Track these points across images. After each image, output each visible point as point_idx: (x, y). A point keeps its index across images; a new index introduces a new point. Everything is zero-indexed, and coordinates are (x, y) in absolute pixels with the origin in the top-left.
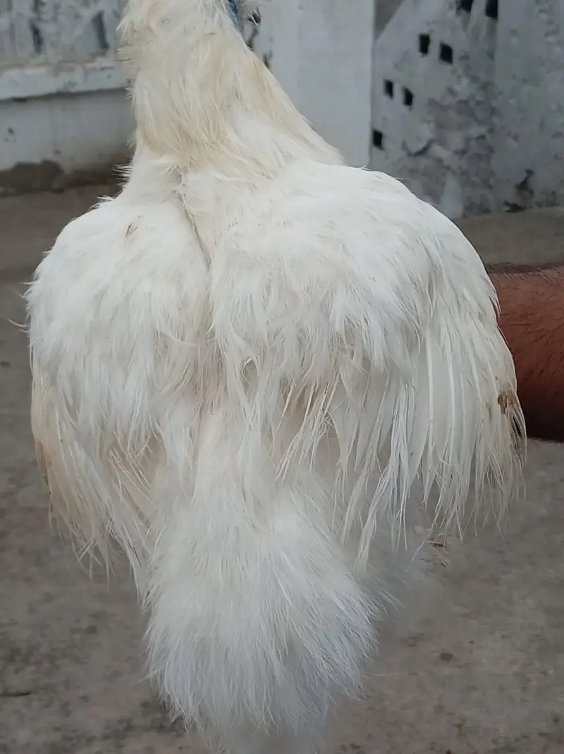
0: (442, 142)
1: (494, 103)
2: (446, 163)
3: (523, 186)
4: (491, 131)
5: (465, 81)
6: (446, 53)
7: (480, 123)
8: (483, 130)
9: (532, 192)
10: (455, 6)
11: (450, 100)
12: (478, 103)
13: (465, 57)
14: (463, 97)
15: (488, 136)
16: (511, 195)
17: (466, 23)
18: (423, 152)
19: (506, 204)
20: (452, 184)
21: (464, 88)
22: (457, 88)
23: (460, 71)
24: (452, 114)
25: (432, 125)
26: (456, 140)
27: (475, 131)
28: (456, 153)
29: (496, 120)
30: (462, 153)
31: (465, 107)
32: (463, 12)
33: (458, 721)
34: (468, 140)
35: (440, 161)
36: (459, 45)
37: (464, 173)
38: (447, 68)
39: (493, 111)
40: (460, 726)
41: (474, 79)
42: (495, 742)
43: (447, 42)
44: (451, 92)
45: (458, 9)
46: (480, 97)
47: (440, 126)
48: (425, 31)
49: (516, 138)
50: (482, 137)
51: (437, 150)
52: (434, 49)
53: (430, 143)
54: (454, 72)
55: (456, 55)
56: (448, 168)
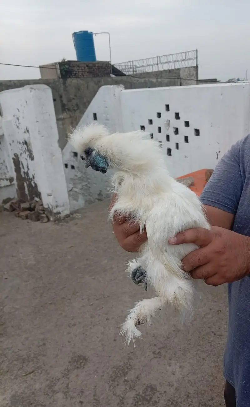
0: (75, 187)
1: (88, 177)
2: (78, 192)
3: (100, 194)
4: (89, 183)
5: (79, 173)
6: (73, 167)
7: (85, 182)
8: (86, 183)
9: (102, 195)
10: (73, 156)
11: (76, 178)
12: (84, 177)
13: (78, 167)
14: (79, 176)
15: (88, 185)
16: (97, 197)
17: (77, 160)
18: (71, 190)
19: (96, 199)
20: (81, 197)
21: (79, 174)
22: (77, 175)
23: (77, 170)
24: (77, 181)
25: (72, 184)
26: (80, 186)
27: (84, 184)
28: (80, 189)
29: (89, 180)
30: (82, 189)
31: (81, 179)
32: (75, 157)
33: (153, 335)
34: (83, 186)
35: (76, 192)
36: (76, 165)
37: (83, 194)
38: (73, 170)
39: (88, 179)
40: (154, 336)
41: (82, 172)
42: (164, 337)
43: (73, 164)
44: (76, 176)
45: (74, 157)
46: (84, 176)
47: (74, 184)
48: (66, 163)
49: (96, 184)
50: (86, 185)
51: (75, 189)
52: (69, 167)
53: (73, 188)
54: (76, 171)
55: (75, 167)
56: (79, 193)
